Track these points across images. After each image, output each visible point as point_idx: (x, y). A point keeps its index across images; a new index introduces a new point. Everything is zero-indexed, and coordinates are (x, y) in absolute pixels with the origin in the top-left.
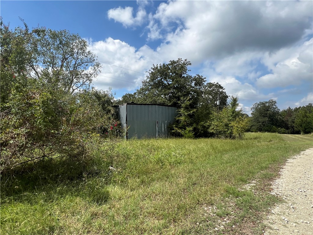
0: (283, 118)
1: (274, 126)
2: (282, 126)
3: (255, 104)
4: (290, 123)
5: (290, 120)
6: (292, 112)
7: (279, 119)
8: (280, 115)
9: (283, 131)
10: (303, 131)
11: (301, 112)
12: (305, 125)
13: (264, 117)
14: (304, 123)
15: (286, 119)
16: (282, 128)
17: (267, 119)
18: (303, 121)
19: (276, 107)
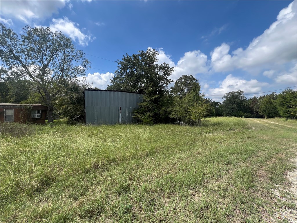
0: (249, 105)
1: (241, 112)
2: (248, 111)
3: (226, 94)
4: (255, 109)
5: (255, 107)
6: (257, 100)
7: (245, 106)
8: (247, 103)
9: (249, 115)
10: (267, 115)
11: (265, 100)
12: (268, 110)
13: (233, 104)
14: (268, 108)
15: (252, 106)
16: (248, 113)
17: (235, 106)
18: (267, 107)
19: (243, 96)
